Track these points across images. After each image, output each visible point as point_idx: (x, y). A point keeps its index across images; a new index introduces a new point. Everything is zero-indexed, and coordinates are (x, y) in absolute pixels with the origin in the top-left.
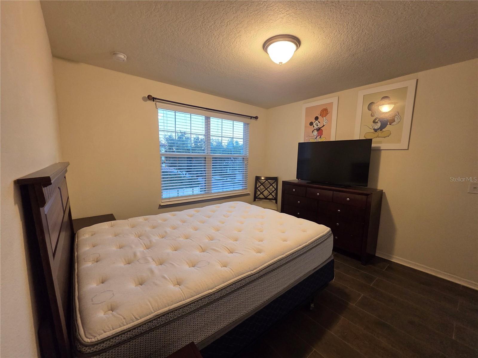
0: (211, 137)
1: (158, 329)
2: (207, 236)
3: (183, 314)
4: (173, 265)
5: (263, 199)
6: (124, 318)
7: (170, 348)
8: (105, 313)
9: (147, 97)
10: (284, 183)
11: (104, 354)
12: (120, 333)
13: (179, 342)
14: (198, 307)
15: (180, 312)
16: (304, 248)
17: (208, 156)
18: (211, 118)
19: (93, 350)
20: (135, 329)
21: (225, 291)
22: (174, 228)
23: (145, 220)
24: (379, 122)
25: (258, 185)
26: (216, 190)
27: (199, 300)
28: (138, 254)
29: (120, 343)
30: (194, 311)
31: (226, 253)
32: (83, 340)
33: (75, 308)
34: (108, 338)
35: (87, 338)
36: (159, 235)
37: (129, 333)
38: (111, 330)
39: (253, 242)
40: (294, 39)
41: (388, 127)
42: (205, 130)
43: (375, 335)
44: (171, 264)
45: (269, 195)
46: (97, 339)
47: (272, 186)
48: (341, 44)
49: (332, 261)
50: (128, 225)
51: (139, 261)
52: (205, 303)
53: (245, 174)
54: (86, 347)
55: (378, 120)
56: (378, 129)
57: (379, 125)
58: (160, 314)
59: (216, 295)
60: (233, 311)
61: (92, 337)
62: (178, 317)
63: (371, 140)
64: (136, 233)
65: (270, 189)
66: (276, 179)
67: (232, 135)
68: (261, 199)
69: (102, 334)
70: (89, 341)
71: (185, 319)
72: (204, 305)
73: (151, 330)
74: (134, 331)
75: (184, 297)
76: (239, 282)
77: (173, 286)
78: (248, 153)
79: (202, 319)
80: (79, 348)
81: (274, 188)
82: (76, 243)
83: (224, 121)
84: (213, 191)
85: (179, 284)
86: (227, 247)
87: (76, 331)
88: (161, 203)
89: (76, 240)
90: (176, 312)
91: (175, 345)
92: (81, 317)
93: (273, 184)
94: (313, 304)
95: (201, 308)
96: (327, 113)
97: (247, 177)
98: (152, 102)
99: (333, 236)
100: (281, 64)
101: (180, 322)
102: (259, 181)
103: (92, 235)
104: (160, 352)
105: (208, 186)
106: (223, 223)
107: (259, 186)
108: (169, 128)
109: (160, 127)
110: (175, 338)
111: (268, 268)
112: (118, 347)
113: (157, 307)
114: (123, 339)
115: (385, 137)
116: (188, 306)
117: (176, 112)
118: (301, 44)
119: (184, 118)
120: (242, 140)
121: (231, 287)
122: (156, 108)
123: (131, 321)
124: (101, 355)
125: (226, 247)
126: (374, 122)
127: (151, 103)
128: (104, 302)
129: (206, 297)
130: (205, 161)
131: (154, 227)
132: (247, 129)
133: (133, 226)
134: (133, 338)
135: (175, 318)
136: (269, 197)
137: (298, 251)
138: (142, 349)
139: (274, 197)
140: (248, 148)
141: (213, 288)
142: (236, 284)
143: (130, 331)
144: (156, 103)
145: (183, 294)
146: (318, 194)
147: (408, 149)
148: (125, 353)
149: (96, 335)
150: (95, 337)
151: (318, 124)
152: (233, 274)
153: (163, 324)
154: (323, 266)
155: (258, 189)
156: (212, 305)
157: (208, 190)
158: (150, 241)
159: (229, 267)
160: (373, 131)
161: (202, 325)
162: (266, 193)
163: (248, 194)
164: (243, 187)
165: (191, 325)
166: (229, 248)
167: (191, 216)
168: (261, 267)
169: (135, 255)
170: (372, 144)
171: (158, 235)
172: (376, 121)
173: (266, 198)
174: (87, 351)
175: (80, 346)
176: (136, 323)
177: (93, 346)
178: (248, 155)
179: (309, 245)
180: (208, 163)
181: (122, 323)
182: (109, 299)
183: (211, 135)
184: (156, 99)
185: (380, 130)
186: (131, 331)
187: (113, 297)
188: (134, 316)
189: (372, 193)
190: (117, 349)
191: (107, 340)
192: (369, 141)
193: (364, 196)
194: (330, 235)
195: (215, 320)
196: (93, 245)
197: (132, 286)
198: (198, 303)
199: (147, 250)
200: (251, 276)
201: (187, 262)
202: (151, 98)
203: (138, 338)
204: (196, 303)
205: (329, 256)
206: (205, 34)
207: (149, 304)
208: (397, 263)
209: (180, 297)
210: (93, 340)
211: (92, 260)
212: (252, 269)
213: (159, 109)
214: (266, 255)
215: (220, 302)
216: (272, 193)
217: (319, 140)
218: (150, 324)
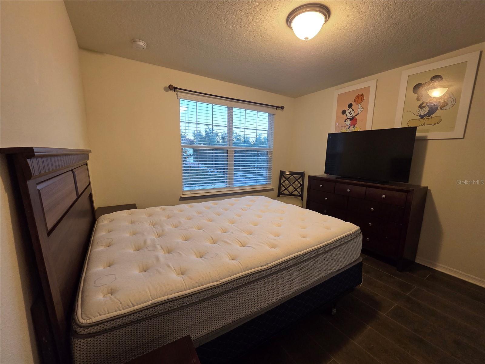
0: (234, 129)
1: (156, 318)
2: (221, 228)
3: (183, 305)
4: (180, 254)
5: (287, 195)
6: (121, 303)
7: (170, 338)
8: (104, 296)
9: (168, 87)
10: (311, 178)
11: (99, 337)
12: (115, 318)
13: (179, 334)
14: (200, 299)
15: (180, 302)
16: (325, 246)
17: (230, 148)
18: (233, 108)
19: (87, 332)
20: (131, 315)
21: (231, 285)
22: (189, 219)
23: (162, 210)
24: (426, 106)
25: (283, 180)
26: (238, 183)
27: (202, 292)
28: (149, 242)
29: (115, 327)
30: (196, 303)
31: (238, 246)
32: (79, 321)
33: (79, 289)
34: (102, 321)
35: (83, 319)
36: (173, 224)
37: (124, 318)
38: (106, 314)
39: (268, 237)
40: (323, 8)
41: (438, 113)
42: (228, 122)
43: (408, 351)
44: (178, 253)
45: (295, 191)
46: (92, 321)
47: (298, 181)
48: (380, 11)
49: (360, 264)
50: (146, 215)
51: (148, 248)
52: (208, 296)
53: (269, 168)
54: (81, 327)
55: (425, 104)
56: (425, 115)
57: (427, 110)
58: (157, 303)
59: (220, 289)
60: (240, 308)
61: (87, 318)
62: (178, 308)
63: (416, 127)
64: (151, 222)
65: (295, 185)
66: (302, 174)
67: (256, 126)
68: (285, 195)
69: (97, 316)
70: (84, 323)
71: (185, 310)
72: (207, 298)
73: (148, 318)
74: (130, 317)
75: (185, 287)
76: (247, 277)
77: (176, 276)
78: (272, 145)
79: (205, 312)
80: (75, 328)
81: (300, 184)
82: (95, 228)
83: (248, 112)
84: (235, 185)
85: (182, 273)
86: (240, 240)
87: (74, 312)
88: (182, 195)
89: (96, 226)
90: (175, 302)
91: (174, 336)
92: (82, 298)
93: (298, 179)
94: (335, 309)
95: (204, 300)
96: (362, 99)
97: (271, 171)
98: (174, 92)
99: (362, 235)
100: (306, 40)
101: (180, 313)
102: (284, 176)
103: (111, 221)
104: (158, 341)
105: (230, 179)
106: (240, 216)
107: (284, 182)
108: (190, 119)
109: (181, 118)
110: (174, 329)
111: (281, 265)
112: (113, 331)
113: (156, 295)
114: (118, 323)
115: (433, 125)
116: (189, 297)
117: (198, 102)
118: (331, 14)
119: (205, 109)
120: (266, 132)
121: (238, 281)
122: (177, 98)
123: (128, 307)
124: (96, 337)
125: (238, 240)
126: (421, 107)
127: (172, 93)
128: (105, 285)
129: (210, 289)
130: (227, 153)
131: (169, 217)
132: (272, 121)
133: (150, 215)
134: (129, 324)
135: (175, 308)
136: (293, 193)
137: (319, 249)
138: (138, 336)
139: (299, 194)
140: (272, 141)
141: (218, 281)
142: (244, 279)
143: (125, 316)
144: (177, 93)
145: (184, 284)
146: (348, 190)
147: (463, 138)
148: (121, 338)
149: (91, 317)
150: (90, 318)
151: (352, 112)
152: (242, 268)
153: (162, 313)
154: (349, 269)
155: (282, 185)
156: (216, 299)
157: (229, 184)
158: (163, 230)
159: (238, 260)
160: (418, 117)
161: (205, 318)
162: (291, 189)
163: (272, 190)
164: (267, 181)
165: (192, 317)
166: (241, 241)
167: (208, 208)
168: (273, 263)
169: (145, 242)
170: (416, 134)
171: (171, 225)
172: (423, 105)
173: (291, 194)
174: (81, 332)
175: (75, 326)
176: (133, 309)
177: (88, 328)
178: (272, 148)
179: (332, 243)
180: (230, 156)
181: (118, 308)
182: (111, 283)
183: (233, 126)
184: (177, 88)
185: (428, 117)
186: (127, 317)
187: (115, 280)
188: (130, 301)
189: (413, 190)
190: (112, 333)
191: (101, 323)
192: (413, 130)
193: (403, 193)
194: (359, 234)
195: (220, 315)
196: (109, 231)
197: (136, 272)
198: (200, 294)
199: (158, 238)
200: (262, 271)
201: (195, 252)
202: (171, 88)
203: (134, 325)
204: (197, 295)
205: (357, 258)
206: (222, 11)
207: (148, 290)
208: (442, 273)
209: (181, 287)
210: (88, 321)
211: (104, 244)
212: (263, 265)
213: (180, 99)
214: (281, 250)
215: (225, 297)
216: (297, 189)
217: (352, 130)
218: (147, 312)
